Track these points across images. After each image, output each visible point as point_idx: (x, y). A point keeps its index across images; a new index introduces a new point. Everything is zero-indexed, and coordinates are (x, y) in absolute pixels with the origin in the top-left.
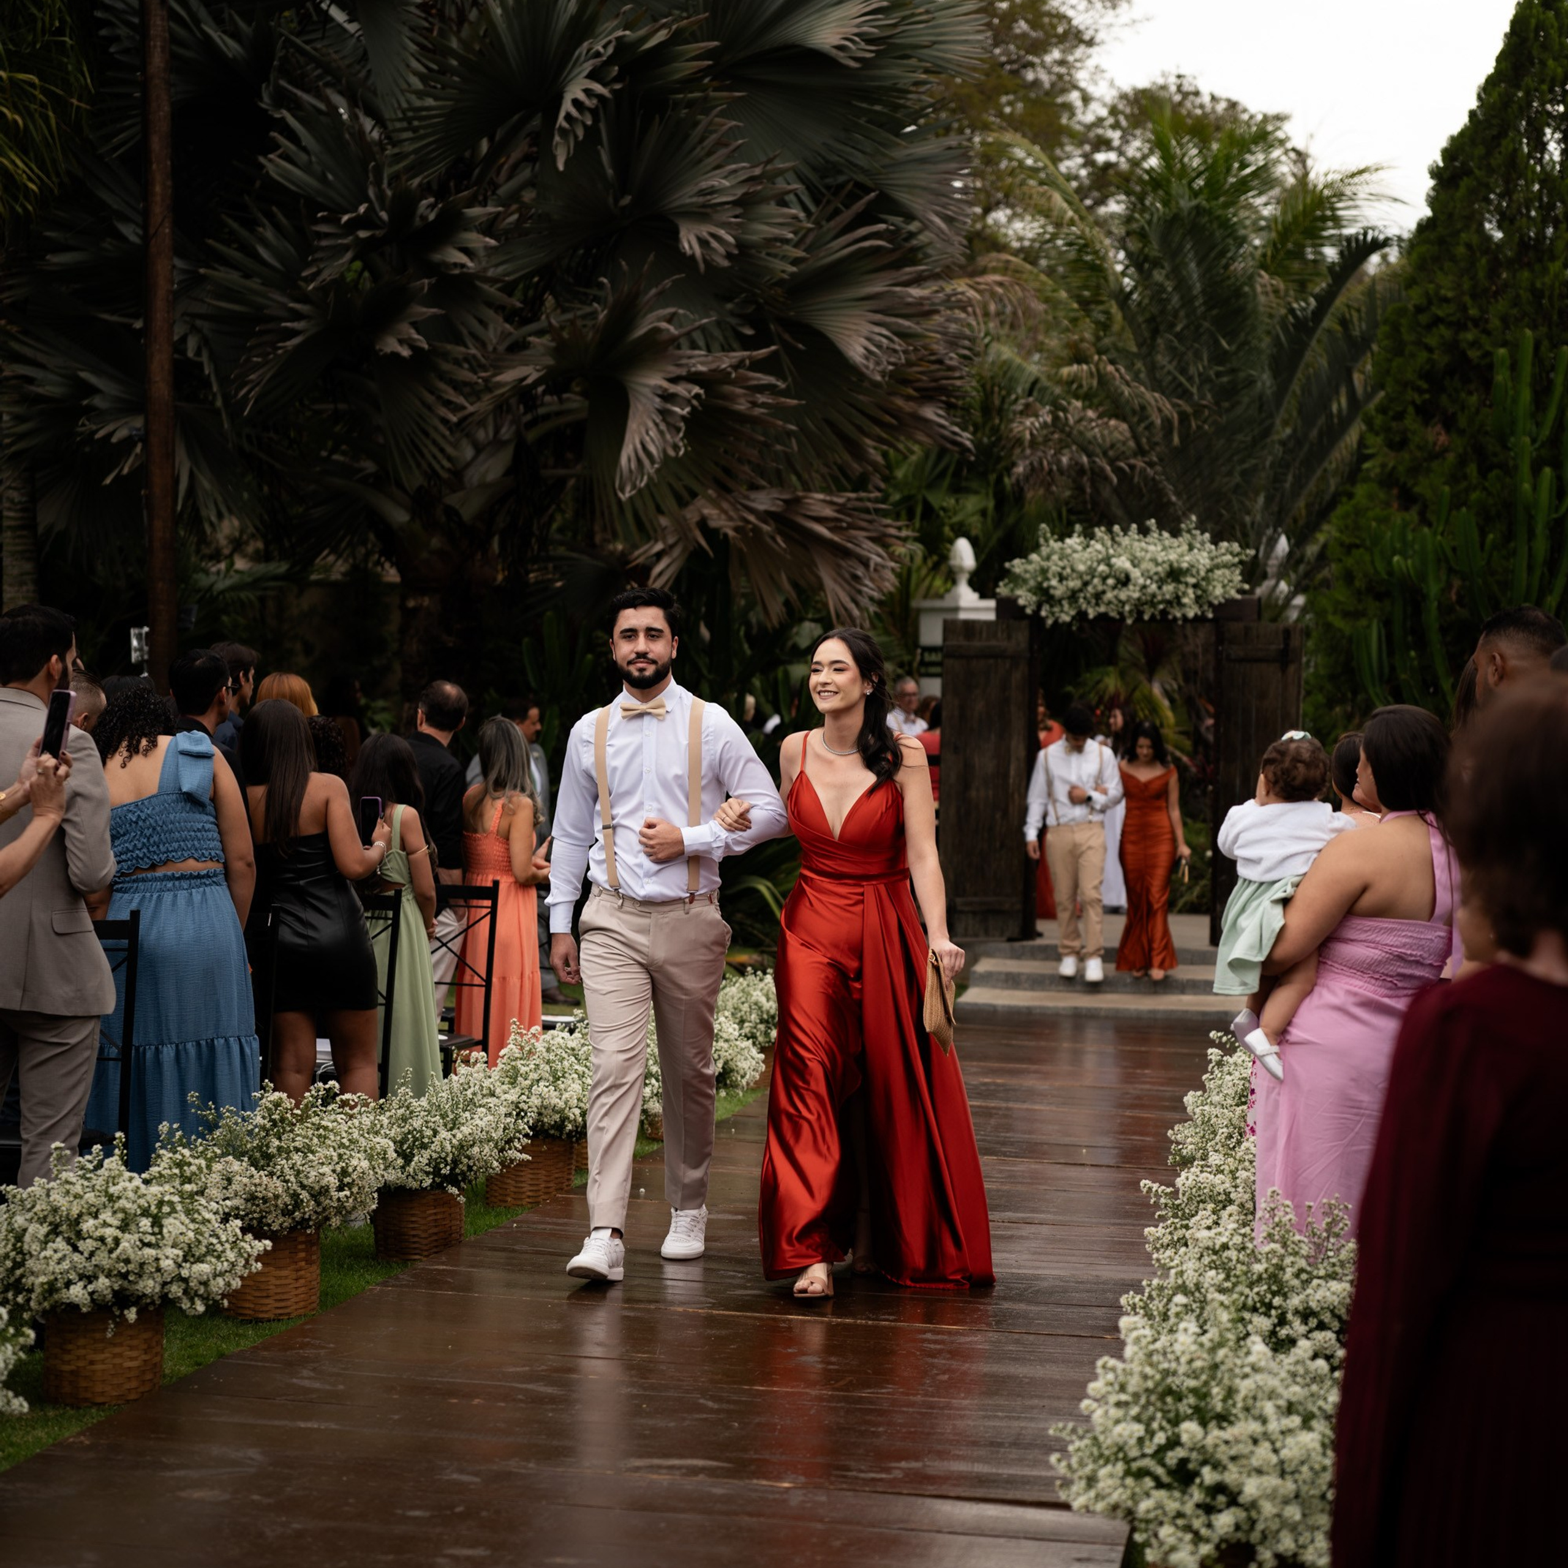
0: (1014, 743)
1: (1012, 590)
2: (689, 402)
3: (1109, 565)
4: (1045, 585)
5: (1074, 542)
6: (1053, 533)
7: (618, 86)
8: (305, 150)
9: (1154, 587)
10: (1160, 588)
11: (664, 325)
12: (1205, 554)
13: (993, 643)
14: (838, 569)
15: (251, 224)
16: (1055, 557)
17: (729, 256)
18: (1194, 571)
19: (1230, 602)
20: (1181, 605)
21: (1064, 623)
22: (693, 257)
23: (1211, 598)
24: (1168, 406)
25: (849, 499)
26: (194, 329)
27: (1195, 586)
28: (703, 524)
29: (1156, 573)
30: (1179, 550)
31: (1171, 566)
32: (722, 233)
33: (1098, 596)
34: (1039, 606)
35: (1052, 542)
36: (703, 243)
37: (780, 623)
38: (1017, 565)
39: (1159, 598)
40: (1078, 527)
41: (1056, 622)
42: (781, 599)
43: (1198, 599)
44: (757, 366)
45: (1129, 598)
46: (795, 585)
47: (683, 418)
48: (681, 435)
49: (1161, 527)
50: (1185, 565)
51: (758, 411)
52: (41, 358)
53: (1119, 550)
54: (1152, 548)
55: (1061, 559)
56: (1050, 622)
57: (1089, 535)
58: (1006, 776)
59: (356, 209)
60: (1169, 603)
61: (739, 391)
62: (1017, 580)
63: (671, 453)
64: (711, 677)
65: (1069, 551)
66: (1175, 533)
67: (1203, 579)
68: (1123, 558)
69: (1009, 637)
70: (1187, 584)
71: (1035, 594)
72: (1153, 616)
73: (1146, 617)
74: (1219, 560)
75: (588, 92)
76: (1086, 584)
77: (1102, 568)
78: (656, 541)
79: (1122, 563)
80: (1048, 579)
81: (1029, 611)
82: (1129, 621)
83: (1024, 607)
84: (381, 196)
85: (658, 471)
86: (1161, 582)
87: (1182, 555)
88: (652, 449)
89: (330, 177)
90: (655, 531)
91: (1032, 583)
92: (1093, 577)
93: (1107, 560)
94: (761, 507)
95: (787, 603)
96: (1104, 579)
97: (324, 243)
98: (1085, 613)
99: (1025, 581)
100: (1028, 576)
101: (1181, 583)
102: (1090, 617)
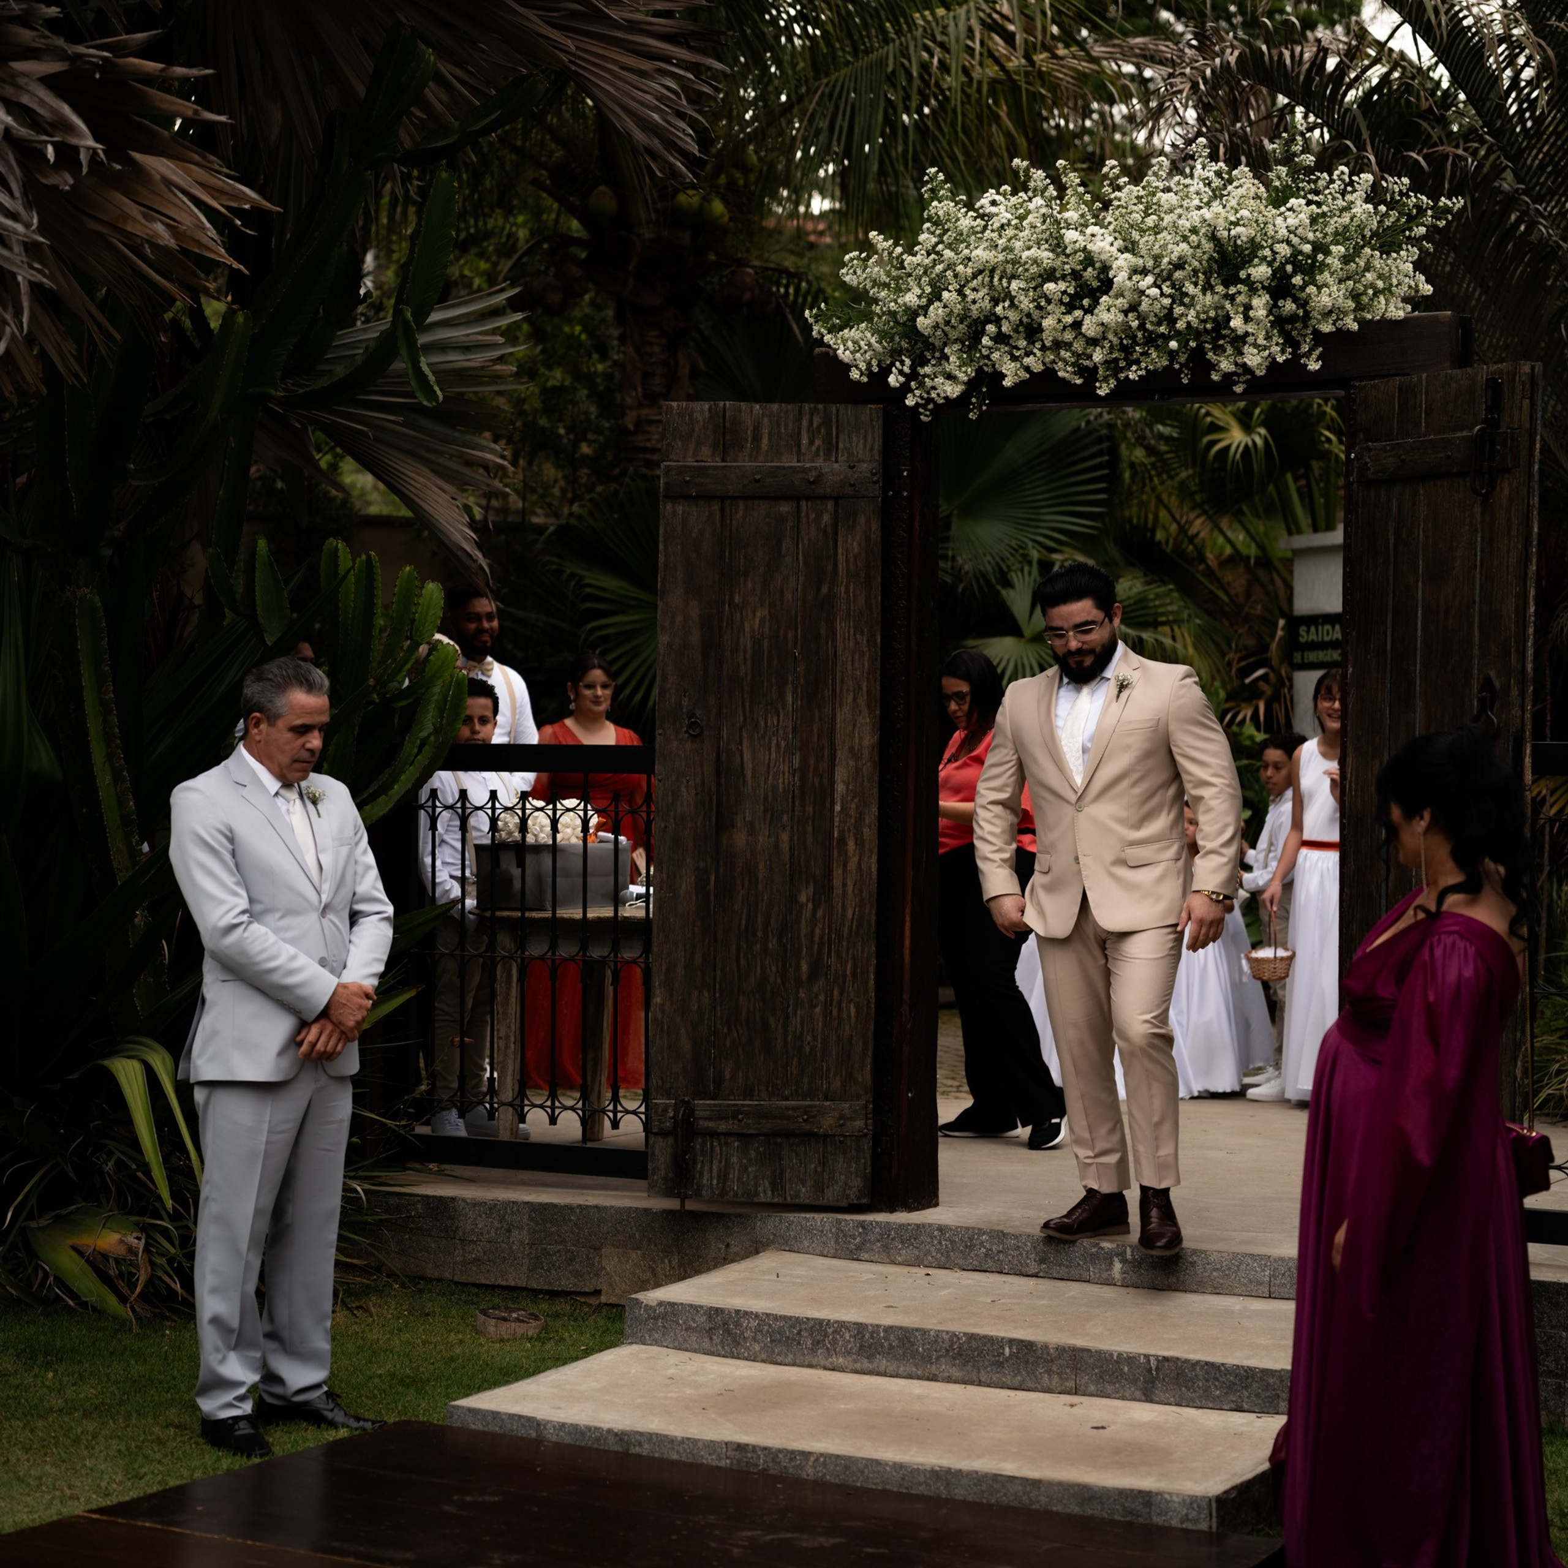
0: (843, 714)
13: (789, 461)
18: (1268, 248)
21: (947, 403)
23: (1316, 319)
31: (1213, 237)
34: (887, 363)
41: (926, 400)
43: (1281, 320)
45: (1105, 327)
56: (911, 400)
58: (826, 793)
69: (830, 449)
70: (1248, 282)
71: (884, 333)
76: (998, 298)
77: (1037, 255)
79: (1091, 240)
81: (861, 376)
82: (1104, 389)
83: (849, 366)
101: (1237, 280)
102: (1007, 383)
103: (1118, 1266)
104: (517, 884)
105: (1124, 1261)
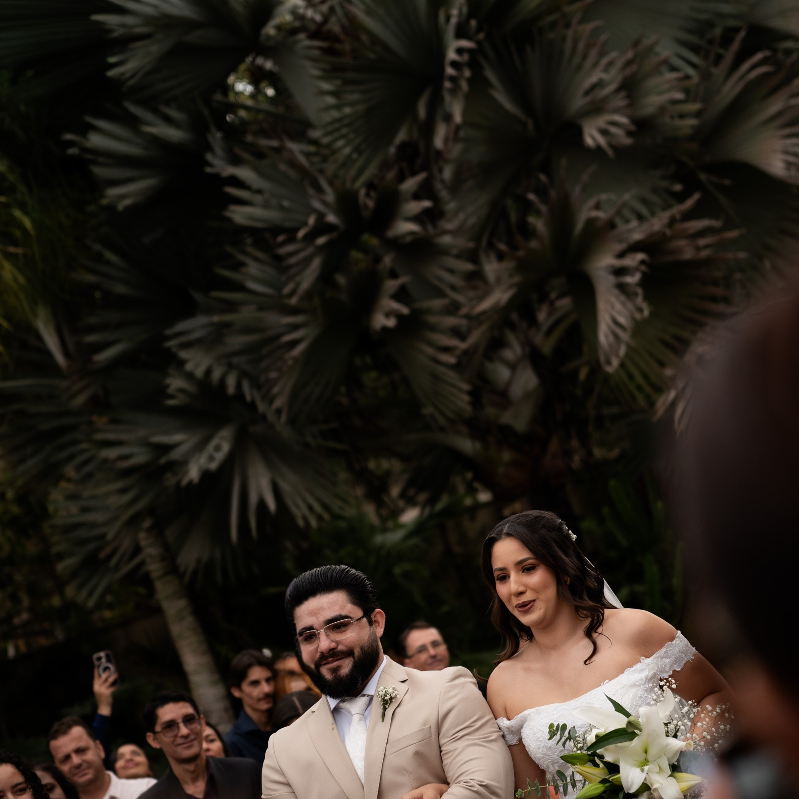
2: (637, 269)
7: (481, 36)
8: (259, 192)
11: (594, 214)
15: (238, 266)
17: (629, 134)
22: (599, 148)
26: (230, 367)
32: (618, 118)
36: (604, 132)
44: (688, 216)
47: (637, 284)
48: (641, 297)
51: (704, 254)
52: (123, 437)
59: (305, 224)
61: (682, 243)
63: (639, 316)
75: (460, 51)
78: (669, 391)
84: (325, 204)
89: (286, 203)
90: (665, 382)
97: (293, 260)
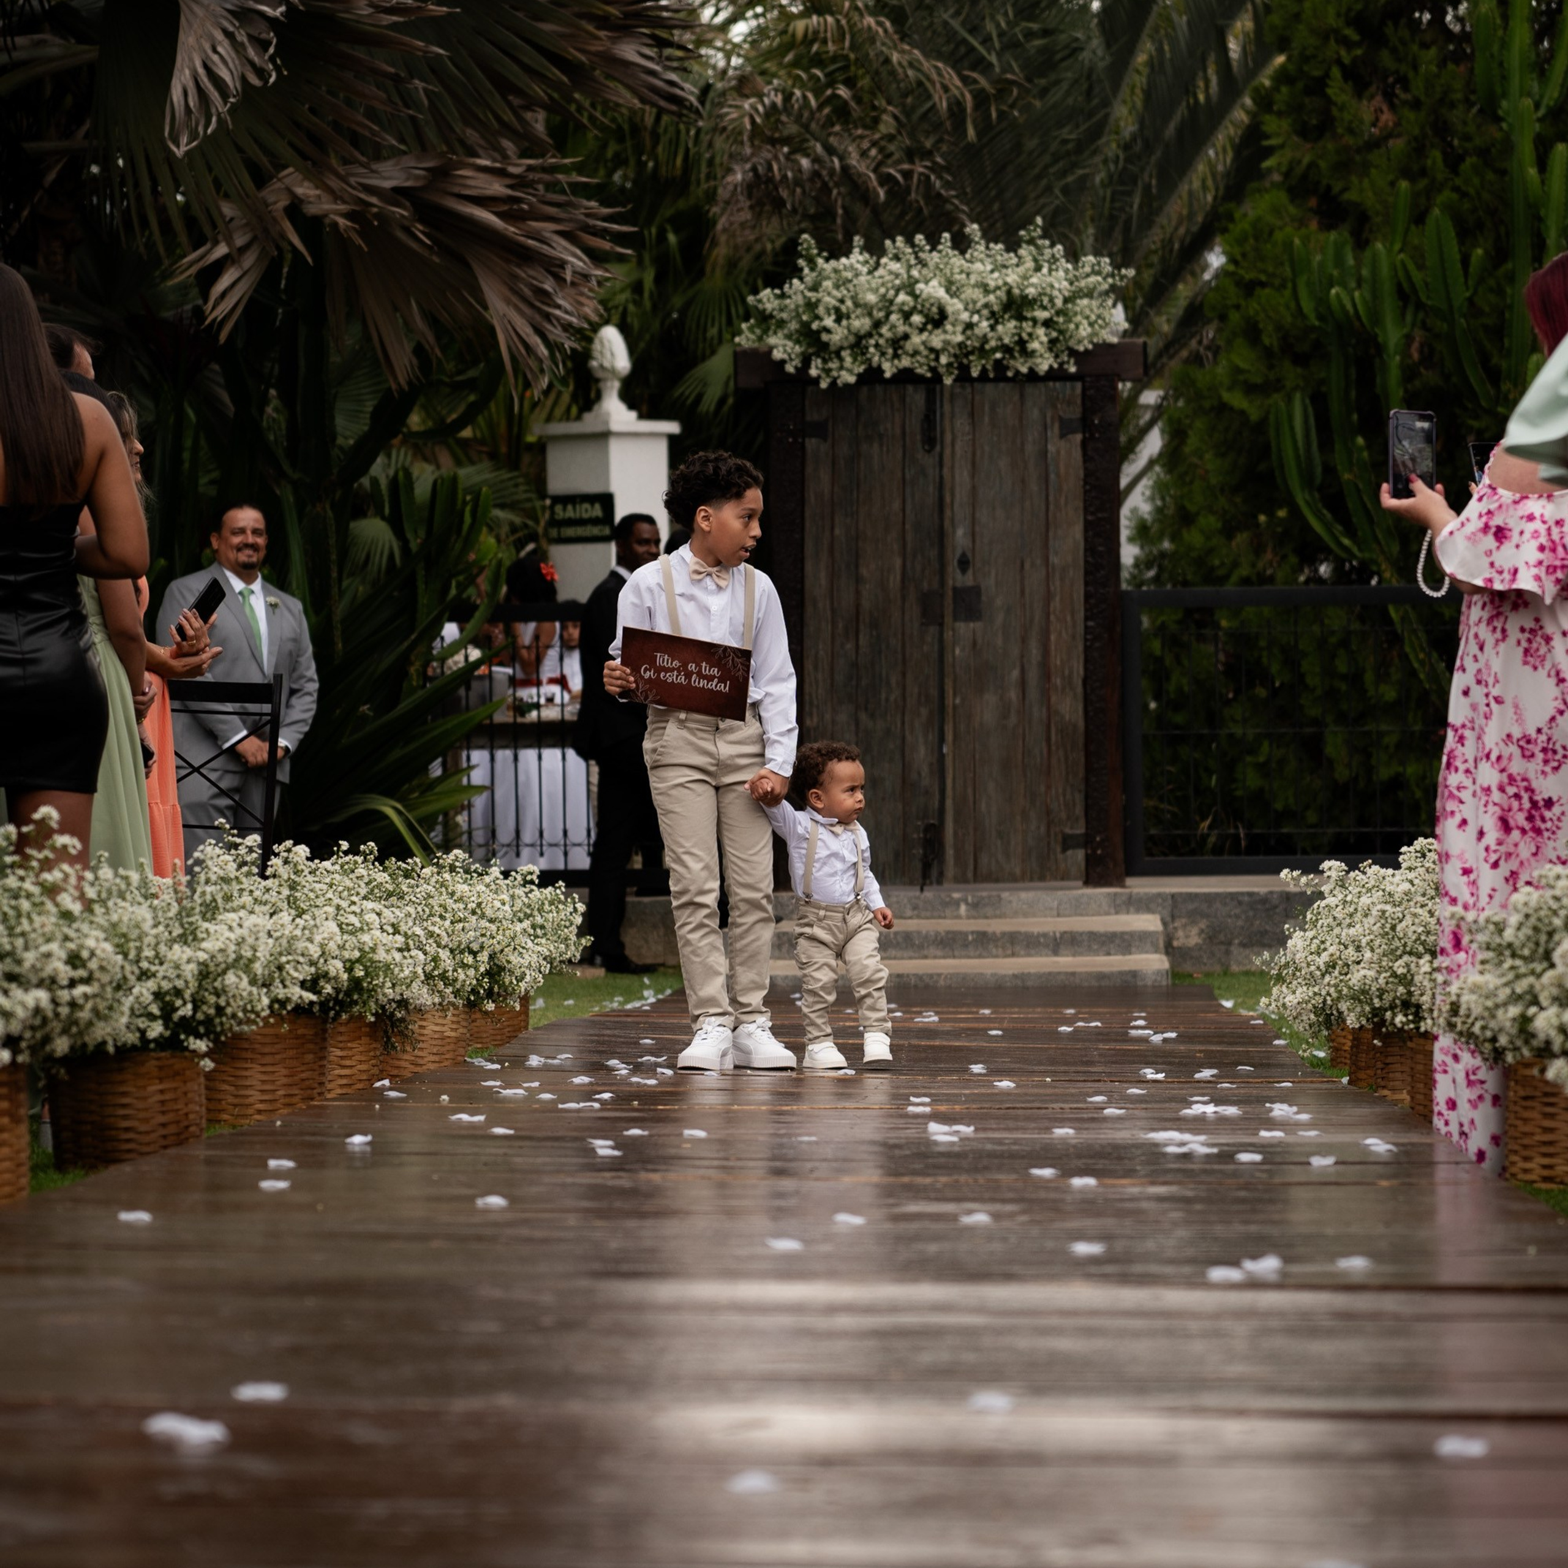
1: (760, 339)
3: (916, 297)
4: (815, 326)
5: (857, 258)
6: (821, 250)
9: (985, 324)
10: (993, 328)
12: (1061, 273)
14: (511, 284)
16: (828, 284)
18: (1046, 300)
19: (1104, 348)
20: (1028, 354)
21: (847, 385)
23: (1072, 343)
24: (958, 83)
25: (530, 168)
27: (1048, 324)
28: (294, 210)
29: (986, 306)
30: (1021, 270)
31: (1009, 292)
33: (898, 343)
34: (806, 361)
35: (820, 261)
37: (410, 383)
38: (767, 298)
39: (993, 343)
40: (857, 240)
41: (834, 383)
42: (409, 347)
43: (1053, 342)
45: (947, 343)
46: (433, 321)
47: (272, 22)
48: (271, 50)
49: (990, 237)
50: (1031, 291)
53: (925, 271)
54: (978, 266)
55: (837, 287)
56: (824, 385)
57: (875, 249)
60: (1006, 349)
62: (765, 320)
63: (255, 81)
64: (296, 476)
65: (849, 275)
66: (1012, 246)
67: (1059, 313)
68: (934, 283)
70: (1034, 321)
71: (797, 342)
72: (984, 370)
73: (975, 373)
74: (1082, 283)
76: (877, 324)
77: (902, 297)
78: (216, 243)
79: (934, 290)
80: (818, 317)
81: (790, 368)
82: (948, 381)
83: (783, 362)
85: (233, 111)
86: (995, 318)
87: (1025, 277)
88: (224, 74)
90: (214, 226)
91: (794, 326)
92: (887, 316)
93: (909, 287)
94: (388, 184)
95: (419, 351)
96: (907, 316)
98: (880, 370)
99: (781, 324)
100: (784, 315)
101: (1026, 319)
102: (888, 375)
103: (963, 908)
104: (464, 702)
105: (967, 904)
